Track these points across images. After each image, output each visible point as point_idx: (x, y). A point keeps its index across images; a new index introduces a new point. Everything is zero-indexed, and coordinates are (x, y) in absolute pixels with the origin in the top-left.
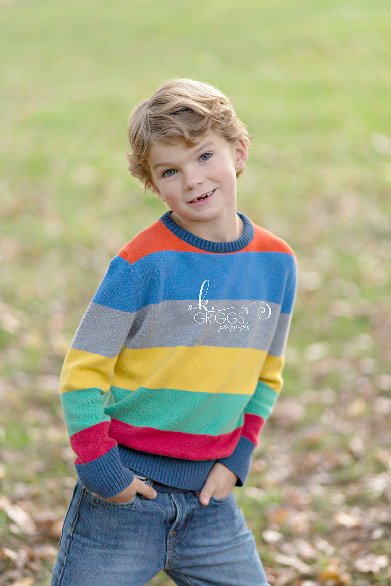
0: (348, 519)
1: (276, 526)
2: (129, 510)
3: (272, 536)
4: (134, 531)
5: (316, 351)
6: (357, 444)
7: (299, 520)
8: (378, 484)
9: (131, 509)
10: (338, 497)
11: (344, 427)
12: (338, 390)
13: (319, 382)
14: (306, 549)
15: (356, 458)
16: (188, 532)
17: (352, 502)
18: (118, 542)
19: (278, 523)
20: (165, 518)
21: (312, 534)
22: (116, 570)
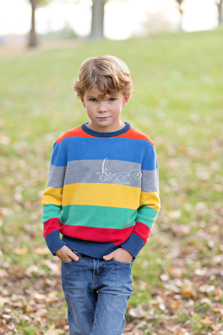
0: (200, 272)
1: (167, 273)
2: (73, 265)
3: (164, 277)
4: (77, 275)
5: (201, 206)
6: (211, 244)
7: (178, 272)
8: (218, 259)
9: (73, 264)
10: (198, 264)
11: (207, 237)
12: (207, 222)
13: (199, 218)
14: (179, 283)
15: (210, 249)
16: (102, 277)
17: (203, 266)
18: (72, 282)
19: (169, 272)
20: (90, 268)
21: (183, 277)
22: (76, 296)
